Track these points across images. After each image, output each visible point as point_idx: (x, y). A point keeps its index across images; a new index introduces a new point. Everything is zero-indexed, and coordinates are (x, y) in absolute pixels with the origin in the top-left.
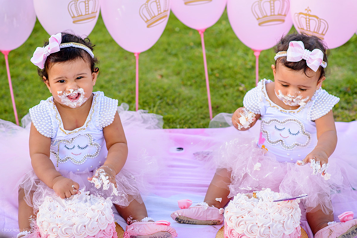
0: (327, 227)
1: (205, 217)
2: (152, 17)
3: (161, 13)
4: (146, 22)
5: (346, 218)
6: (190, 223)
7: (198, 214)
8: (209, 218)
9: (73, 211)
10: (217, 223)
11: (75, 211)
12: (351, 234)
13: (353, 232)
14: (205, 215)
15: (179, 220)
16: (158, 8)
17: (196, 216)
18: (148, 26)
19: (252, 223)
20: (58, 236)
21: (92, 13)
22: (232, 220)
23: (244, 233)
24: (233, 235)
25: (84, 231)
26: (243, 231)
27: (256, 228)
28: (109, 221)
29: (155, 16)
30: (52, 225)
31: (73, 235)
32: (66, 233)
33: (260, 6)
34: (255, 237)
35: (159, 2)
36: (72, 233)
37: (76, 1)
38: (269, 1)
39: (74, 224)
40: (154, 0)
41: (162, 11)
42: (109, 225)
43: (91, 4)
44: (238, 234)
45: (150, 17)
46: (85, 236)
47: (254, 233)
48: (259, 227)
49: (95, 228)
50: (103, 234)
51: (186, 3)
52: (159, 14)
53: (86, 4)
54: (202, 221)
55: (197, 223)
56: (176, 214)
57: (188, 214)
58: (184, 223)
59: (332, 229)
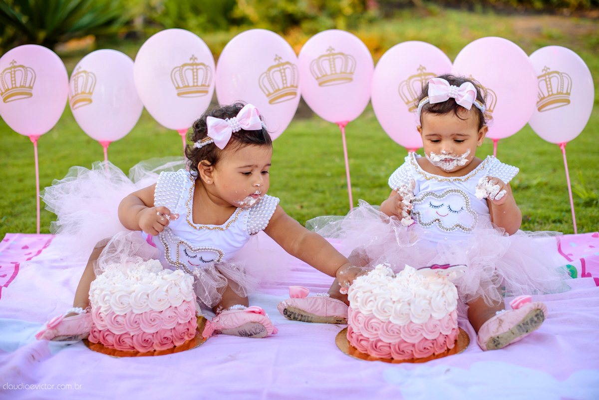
0: (495, 318)
1: (325, 310)
2: (275, 90)
3: (287, 87)
4: (268, 96)
5: (521, 304)
6: (303, 319)
7: (316, 306)
8: (331, 313)
9: (137, 278)
10: (341, 321)
11: (139, 278)
12: (529, 322)
13: (532, 320)
14: (325, 308)
15: (288, 313)
16: (283, 80)
17: (311, 308)
18: (271, 102)
19: (384, 298)
20: (110, 307)
21: (203, 85)
22: (357, 297)
23: (372, 313)
24: (358, 320)
25: (145, 301)
26: (371, 311)
27: (390, 304)
28: (186, 297)
29: (279, 90)
30: (104, 293)
31: (131, 306)
32: (122, 303)
33: (409, 86)
34: (388, 319)
35: (284, 72)
36: (129, 304)
37: (182, 68)
38: (419, 78)
39: (134, 292)
40: (278, 69)
41: (289, 85)
42: (185, 303)
43: (201, 73)
44: (365, 317)
45: (273, 89)
46: (147, 310)
47: (388, 312)
48: (394, 302)
49: (163, 300)
50: (175, 312)
51: (320, 84)
52: (284, 88)
53: (193, 72)
54: (320, 317)
55: (313, 320)
56: (284, 302)
57: (301, 304)
58: (295, 319)
59: (501, 318)
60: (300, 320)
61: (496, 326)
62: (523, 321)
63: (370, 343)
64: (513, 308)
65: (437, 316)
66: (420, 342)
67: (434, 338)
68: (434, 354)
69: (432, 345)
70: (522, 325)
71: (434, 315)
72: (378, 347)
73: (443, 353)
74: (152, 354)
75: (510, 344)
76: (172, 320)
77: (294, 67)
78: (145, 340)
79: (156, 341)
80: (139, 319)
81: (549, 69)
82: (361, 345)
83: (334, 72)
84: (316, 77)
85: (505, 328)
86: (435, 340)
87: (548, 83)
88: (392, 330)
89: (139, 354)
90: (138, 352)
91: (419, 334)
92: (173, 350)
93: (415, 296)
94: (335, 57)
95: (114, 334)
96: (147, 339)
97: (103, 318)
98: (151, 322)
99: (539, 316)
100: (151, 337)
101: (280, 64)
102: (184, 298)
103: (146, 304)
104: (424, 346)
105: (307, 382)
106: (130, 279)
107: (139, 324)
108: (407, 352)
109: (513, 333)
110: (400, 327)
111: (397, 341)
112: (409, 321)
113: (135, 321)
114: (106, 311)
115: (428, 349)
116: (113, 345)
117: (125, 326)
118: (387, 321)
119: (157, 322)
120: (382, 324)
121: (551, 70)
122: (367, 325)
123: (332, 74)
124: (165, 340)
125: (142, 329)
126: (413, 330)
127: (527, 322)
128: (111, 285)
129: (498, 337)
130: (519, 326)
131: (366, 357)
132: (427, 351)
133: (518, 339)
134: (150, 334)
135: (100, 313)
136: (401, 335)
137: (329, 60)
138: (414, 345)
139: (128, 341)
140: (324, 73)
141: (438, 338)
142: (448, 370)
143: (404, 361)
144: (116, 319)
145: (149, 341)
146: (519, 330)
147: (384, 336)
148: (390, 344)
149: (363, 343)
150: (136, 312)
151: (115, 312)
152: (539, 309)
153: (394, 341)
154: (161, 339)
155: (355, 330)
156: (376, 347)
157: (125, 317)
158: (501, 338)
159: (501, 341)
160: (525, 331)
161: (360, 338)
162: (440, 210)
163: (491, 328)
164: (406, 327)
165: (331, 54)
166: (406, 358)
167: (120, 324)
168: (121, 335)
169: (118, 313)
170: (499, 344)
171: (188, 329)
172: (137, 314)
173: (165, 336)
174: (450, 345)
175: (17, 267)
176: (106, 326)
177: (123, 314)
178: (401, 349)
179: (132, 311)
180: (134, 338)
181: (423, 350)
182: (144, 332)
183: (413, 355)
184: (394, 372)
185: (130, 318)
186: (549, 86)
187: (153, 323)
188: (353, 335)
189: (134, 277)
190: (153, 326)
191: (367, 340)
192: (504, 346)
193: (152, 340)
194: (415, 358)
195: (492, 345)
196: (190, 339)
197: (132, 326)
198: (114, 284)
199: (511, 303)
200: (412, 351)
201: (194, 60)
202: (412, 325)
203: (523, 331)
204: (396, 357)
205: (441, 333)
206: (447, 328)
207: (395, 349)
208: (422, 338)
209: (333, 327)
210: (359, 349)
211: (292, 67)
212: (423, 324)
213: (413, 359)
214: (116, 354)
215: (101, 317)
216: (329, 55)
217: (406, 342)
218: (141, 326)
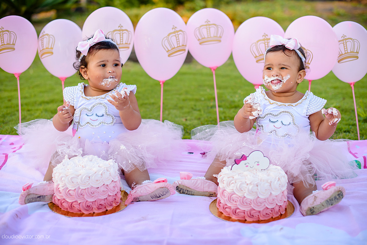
0: (312, 195)
1: (203, 188)
2: (172, 48)
3: (180, 46)
4: (167, 52)
5: (329, 187)
6: (189, 193)
7: (197, 185)
8: (206, 189)
9: (83, 166)
10: (212, 195)
11: (84, 167)
12: (333, 199)
13: (335, 198)
14: (203, 186)
15: (179, 189)
16: (177, 42)
17: (194, 186)
18: (169, 56)
19: (241, 181)
20: (65, 185)
21: (126, 44)
22: (224, 180)
23: (233, 191)
24: (224, 195)
25: (88, 181)
26: (233, 189)
27: (245, 185)
28: (114, 178)
29: (175, 48)
30: (61, 175)
31: (78, 184)
32: (73, 182)
33: (257, 47)
34: (244, 195)
35: (178, 37)
36: (77, 183)
37: (113, 32)
38: (264, 42)
39: (81, 175)
40: (174, 35)
41: (181, 45)
42: (113, 182)
43: (125, 36)
44: (229, 193)
45: (171, 48)
46: (89, 186)
47: (243, 190)
48: (248, 184)
49: (99, 180)
50: (106, 188)
51: (200, 44)
52: (178, 47)
53: (120, 35)
54: (199, 192)
55: (195, 194)
56: (176, 182)
57: (187, 183)
58: (183, 193)
59: (316, 195)
60: (186, 194)
61: (313, 200)
62: (330, 198)
63: (232, 210)
64: (324, 190)
65: (274, 193)
66: (263, 210)
67: (272, 207)
68: (272, 217)
69: (271, 212)
70: (329, 200)
71: (272, 193)
72: (236, 213)
73: (278, 217)
74: (92, 215)
75: (321, 212)
76: (105, 193)
77: (185, 33)
78: (87, 206)
79: (94, 207)
80: (84, 192)
81: (346, 36)
82: (226, 211)
83: (209, 36)
84: (198, 39)
85: (318, 202)
86: (273, 208)
87: (345, 45)
88: (246, 202)
89: (84, 215)
90: (83, 214)
91: (263, 205)
92: (105, 213)
93: (261, 181)
94: (210, 26)
95: (68, 202)
96: (89, 205)
97: (61, 192)
98: (91, 194)
99: (340, 195)
100: (91, 204)
101: (176, 32)
102: (113, 179)
103: (88, 183)
104: (266, 213)
105: (192, 236)
106: (78, 167)
107: (83, 195)
108: (255, 216)
109: (323, 205)
110: (251, 200)
111: (249, 209)
112: (257, 197)
113: (81, 193)
114: (63, 187)
115: (268, 214)
116: (67, 209)
117: (75, 197)
118: (243, 196)
119: (95, 194)
120: (240, 198)
121: (347, 37)
122: (230, 199)
123: (208, 37)
124: (101, 206)
125: (86, 198)
126: (259, 202)
127: (332, 199)
128: (66, 170)
129: (313, 208)
130: (327, 201)
131: (228, 219)
132: (268, 215)
133: (326, 209)
134: (91, 202)
135: (59, 188)
136: (252, 206)
137: (207, 28)
138: (259, 212)
139: (77, 207)
140: (203, 37)
141: (275, 207)
142: (282, 229)
143: (253, 222)
144: (69, 192)
145: (90, 206)
146: (327, 204)
147: (240, 206)
148: (244, 211)
149: (227, 210)
150: (82, 188)
151: (68, 187)
152: (340, 191)
153: (247, 209)
154: (98, 205)
155: (222, 201)
156: (235, 213)
157: (75, 191)
158: (315, 208)
159: (315, 210)
160: (331, 204)
161: (225, 207)
162: (276, 124)
163: (309, 202)
164: (255, 201)
165: (208, 25)
166: (255, 220)
167: (72, 196)
168: (72, 203)
169: (70, 189)
170: (314, 212)
171: (115, 199)
172: (82, 189)
173: (101, 203)
174: (282, 212)
175: (7, 157)
176: (63, 196)
177: (73, 189)
178: (251, 214)
179: (79, 187)
180: (81, 204)
181: (265, 215)
182: (87, 201)
183: (259, 218)
184: (247, 229)
185: (78, 192)
186: (345, 48)
187: (93, 195)
188: (221, 204)
189: (80, 165)
190: (93, 197)
191: (230, 208)
192: (317, 213)
193: (92, 206)
194: (260, 220)
195: (309, 212)
196: (117, 205)
197: (79, 197)
198: (68, 170)
199: (322, 186)
200: (258, 215)
201: (121, 28)
202: (259, 199)
203: (330, 204)
204: (248, 219)
205: (277, 204)
206: (281, 201)
207: (248, 214)
208: (265, 207)
209: (208, 198)
210: (225, 214)
211: (183, 33)
212: (265, 198)
213: (259, 220)
214: (69, 214)
215: (60, 191)
216: (206, 25)
217: (254, 210)
218: (85, 197)
